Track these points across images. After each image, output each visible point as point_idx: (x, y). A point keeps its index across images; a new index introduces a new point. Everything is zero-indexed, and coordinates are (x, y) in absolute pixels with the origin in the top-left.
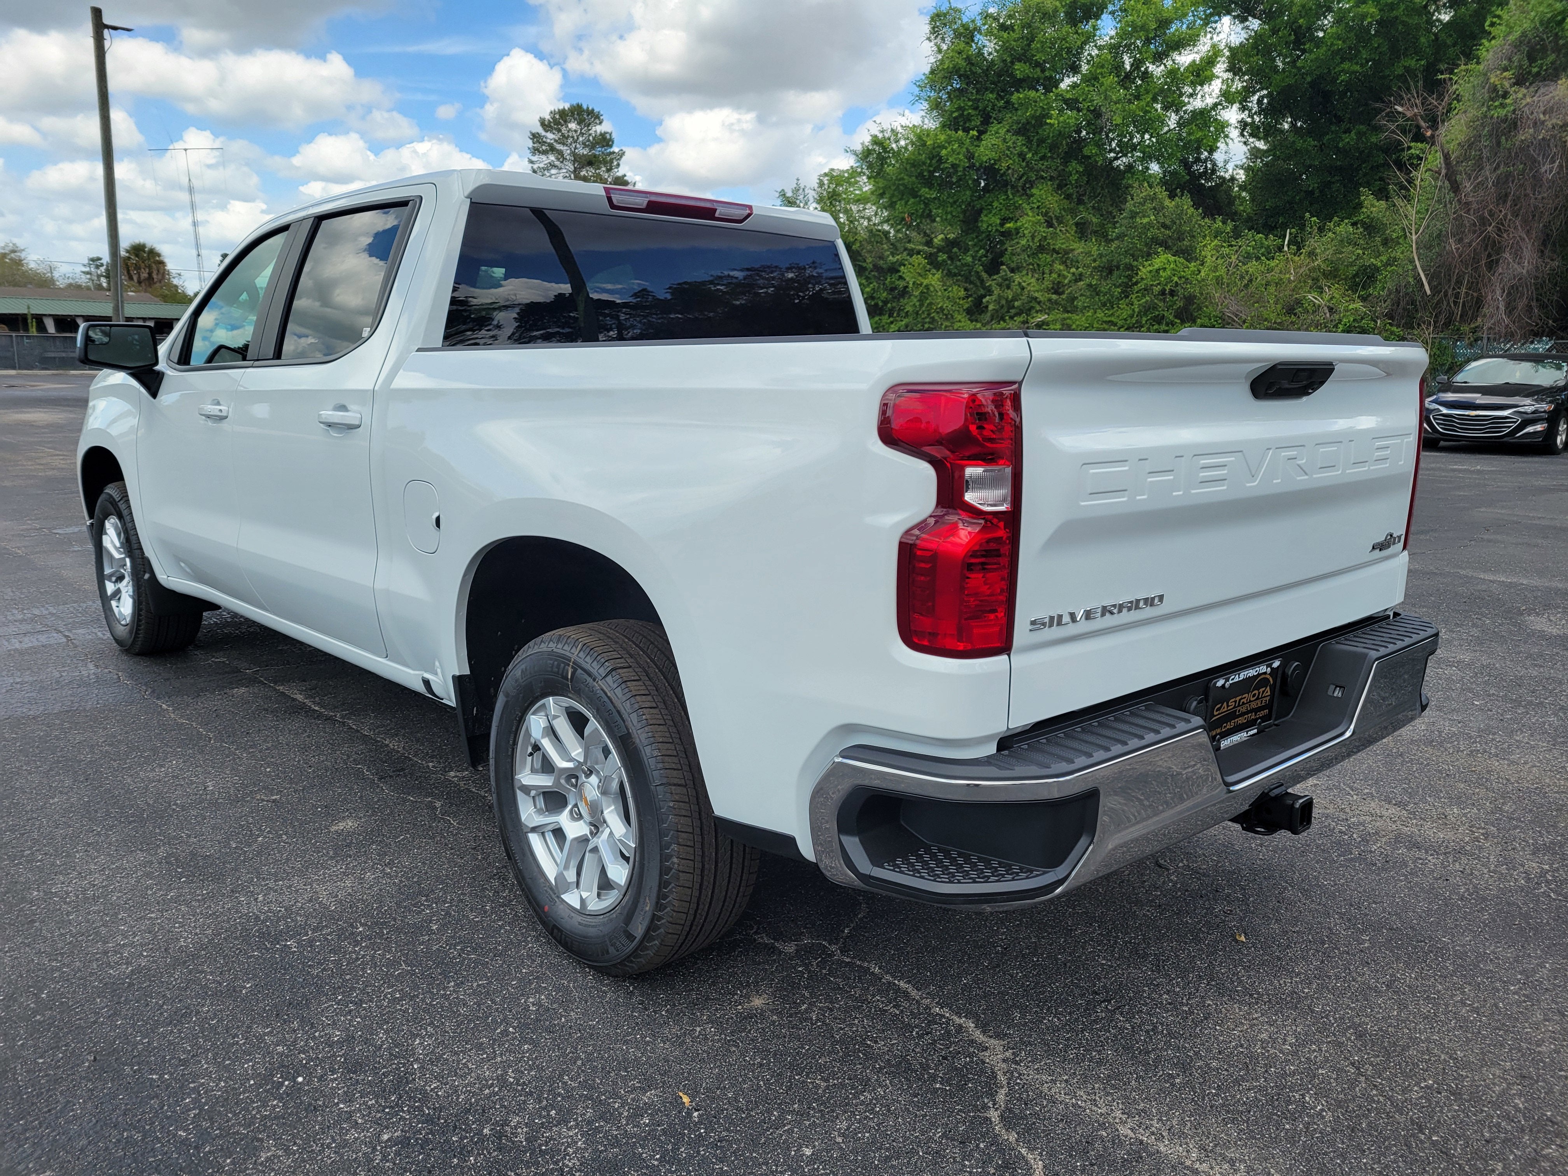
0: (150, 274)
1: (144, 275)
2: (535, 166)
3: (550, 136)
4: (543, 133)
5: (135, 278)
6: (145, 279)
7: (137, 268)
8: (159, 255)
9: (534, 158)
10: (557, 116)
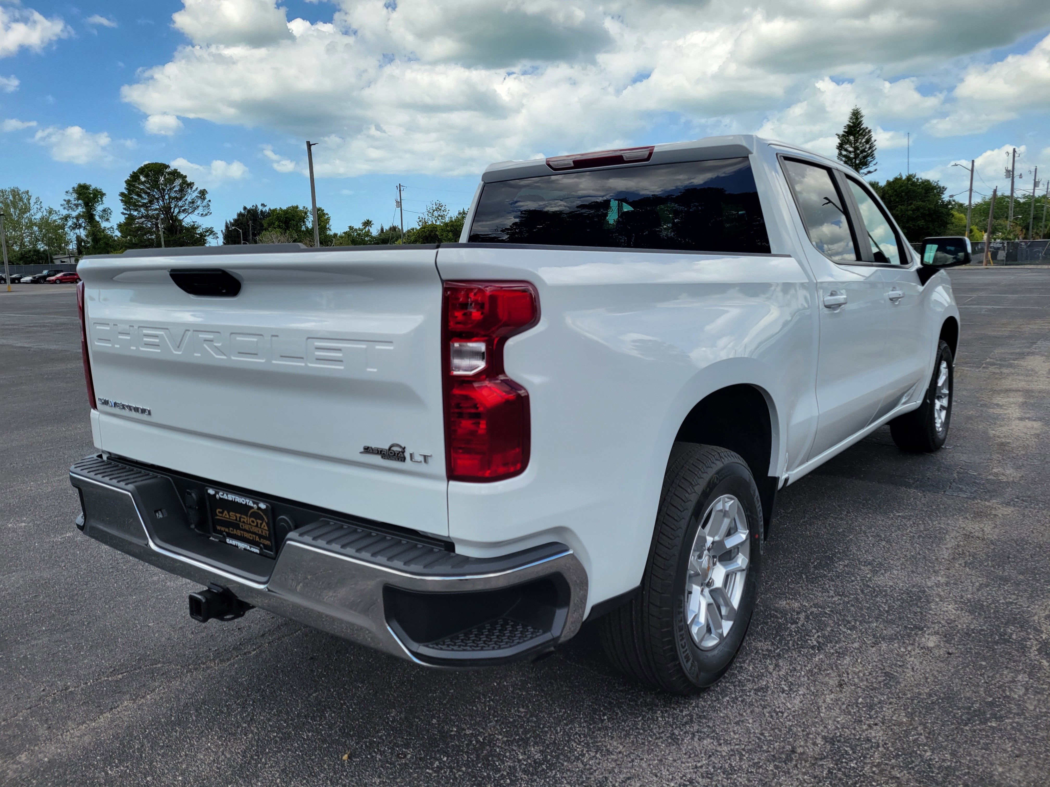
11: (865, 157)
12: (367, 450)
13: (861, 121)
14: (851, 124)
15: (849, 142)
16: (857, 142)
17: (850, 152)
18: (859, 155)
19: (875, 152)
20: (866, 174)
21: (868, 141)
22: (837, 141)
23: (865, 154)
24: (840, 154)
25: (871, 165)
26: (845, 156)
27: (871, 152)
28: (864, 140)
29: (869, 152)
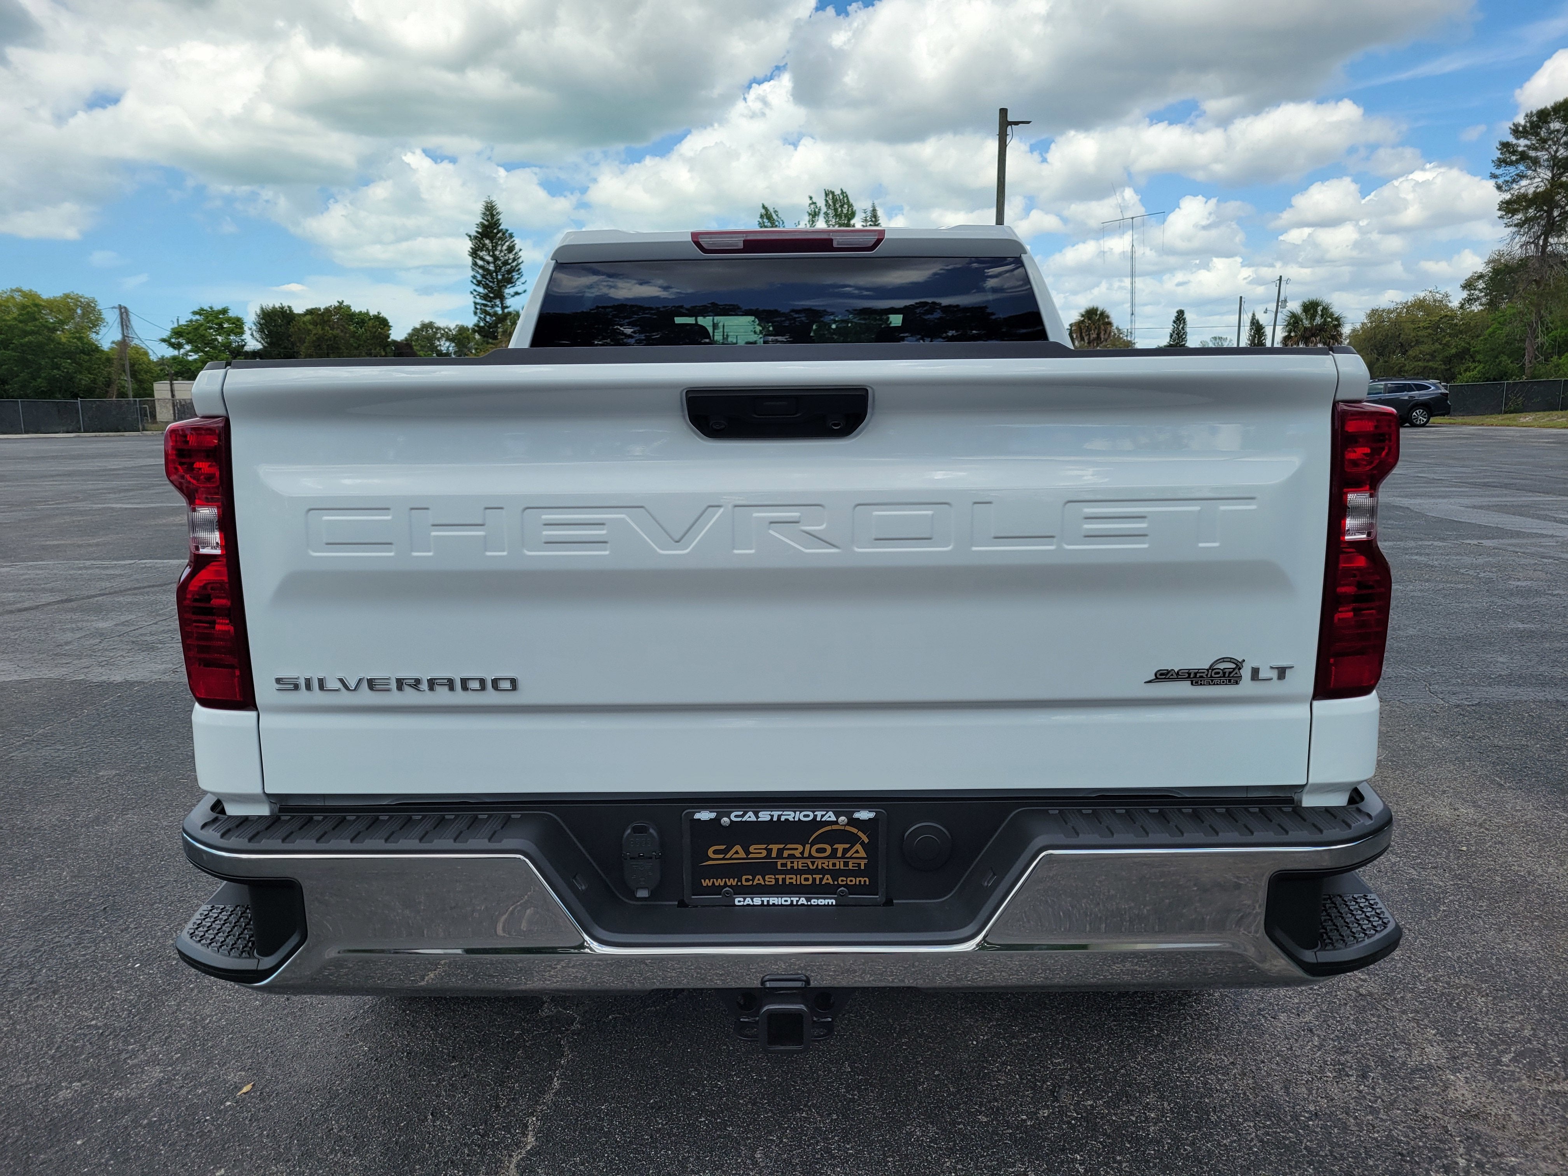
0: (1099, 334)
1: (1094, 336)
2: (1500, 181)
3: (1523, 142)
4: (1514, 141)
5: (1086, 339)
6: (1094, 339)
7: (1089, 329)
8: (1108, 317)
9: (1498, 172)
10: (1535, 119)
11: (510, 272)
12: (1163, 676)
13: (499, 220)
14: (486, 223)
15: (483, 247)
16: (496, 249)
17: (488, 263)
18: (500, 268)
19: (521, 266)
20: (513, 296)
21: (511, 249)
22: (468, 245)
23: (509, 267)
24: (475, 264)
25: (518, 283)
26: (481, 267)
27: (516, 266)
28: (505, 247)
29: (514, 264)
